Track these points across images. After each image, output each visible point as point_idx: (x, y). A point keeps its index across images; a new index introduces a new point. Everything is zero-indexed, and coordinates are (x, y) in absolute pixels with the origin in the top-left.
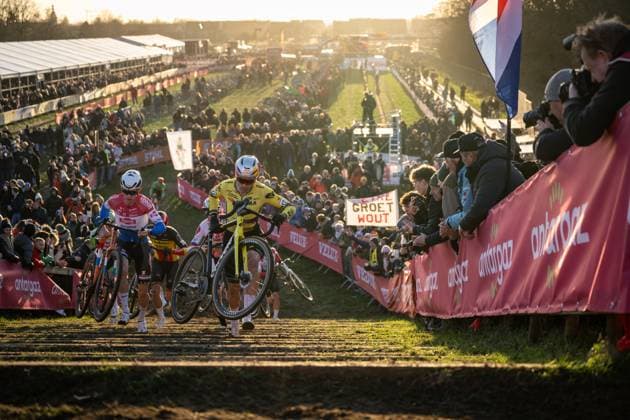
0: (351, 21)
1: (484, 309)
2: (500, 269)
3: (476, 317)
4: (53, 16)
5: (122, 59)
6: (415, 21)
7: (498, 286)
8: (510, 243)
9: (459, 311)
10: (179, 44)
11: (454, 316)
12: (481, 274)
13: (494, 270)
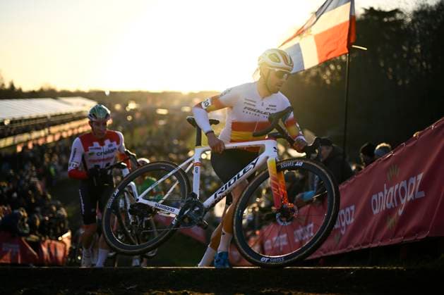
1: (329, 251)
2: (343, 224)
3: (322, 257)
4: (12, 86)
7: (341, 235)
8: (353, 208)
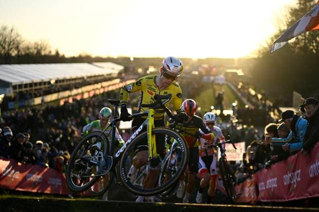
0: (207, 59)
1: (314, 193)
3: (308, 198)
4: (57, 53)
5: (93, 74)
6: (239, 60)
10: (121, 68)
12: (311, 176)
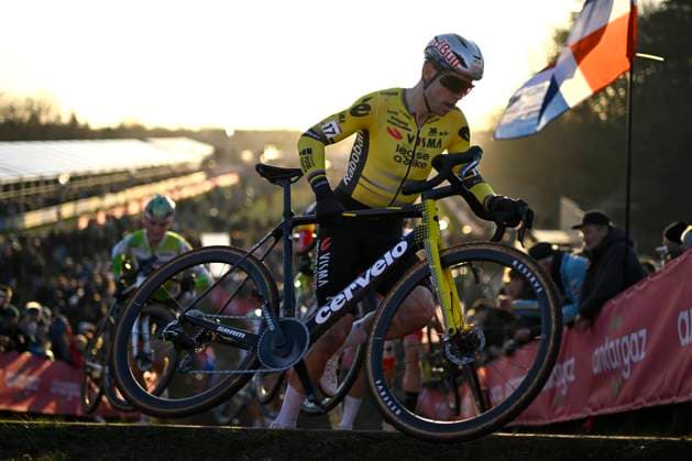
1: (602, 407)
2: (627, 361)
3: (589, 417)
7: (624, 380)
8: (643, 333)
9: (561, 414)
10: (208, 150)
11: (554, 421)
12: (596, 370)
13: (615, 365)
